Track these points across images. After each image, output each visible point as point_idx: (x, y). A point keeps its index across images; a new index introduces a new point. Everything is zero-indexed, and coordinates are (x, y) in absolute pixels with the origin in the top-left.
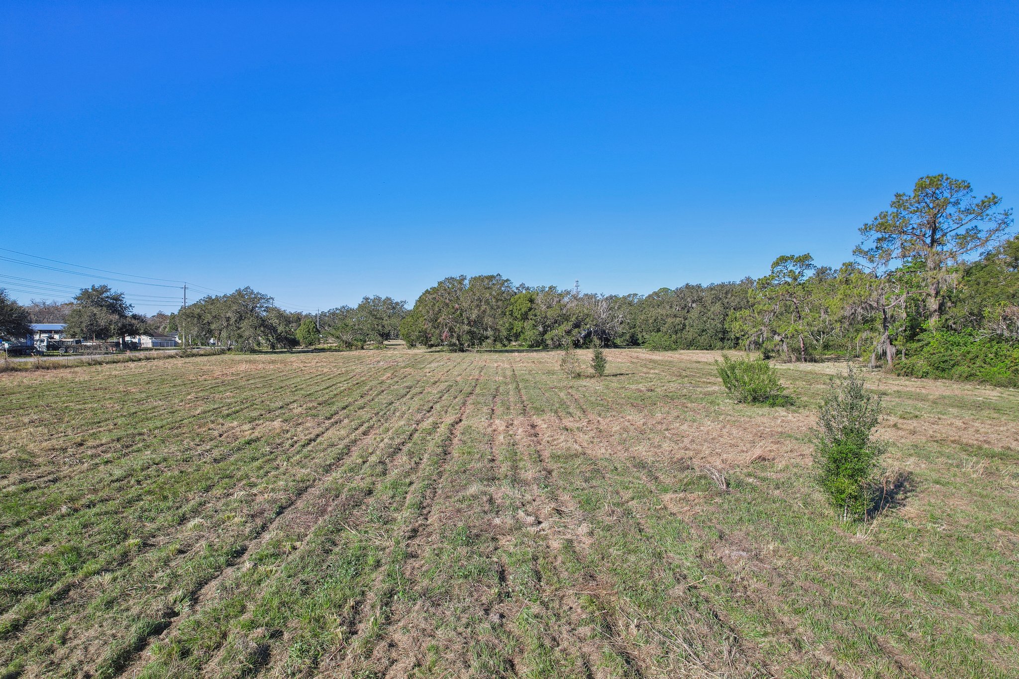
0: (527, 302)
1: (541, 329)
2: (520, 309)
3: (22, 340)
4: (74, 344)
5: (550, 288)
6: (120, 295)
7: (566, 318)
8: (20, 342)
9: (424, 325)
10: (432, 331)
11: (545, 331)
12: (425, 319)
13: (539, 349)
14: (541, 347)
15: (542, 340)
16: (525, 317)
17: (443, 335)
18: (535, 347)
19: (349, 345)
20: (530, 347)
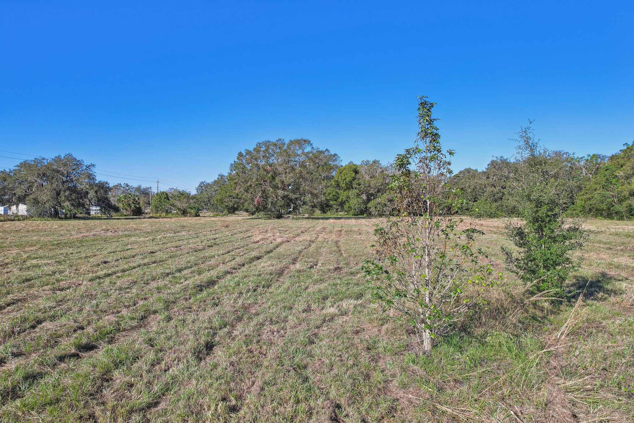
0: (352, 172)
1: (364, 197)
2: (345, 179)
5: (374, 162)
9: (235, 189)
10: (244, 196)
11: (369, 200)
12: (236, 183)
13: (363, 216)
14: (365, 215)
15: (366, 208)
16: (349, 187)
17: (256, 200)
18: (360, 215)
19: (184, 213)
20: (355, 215)
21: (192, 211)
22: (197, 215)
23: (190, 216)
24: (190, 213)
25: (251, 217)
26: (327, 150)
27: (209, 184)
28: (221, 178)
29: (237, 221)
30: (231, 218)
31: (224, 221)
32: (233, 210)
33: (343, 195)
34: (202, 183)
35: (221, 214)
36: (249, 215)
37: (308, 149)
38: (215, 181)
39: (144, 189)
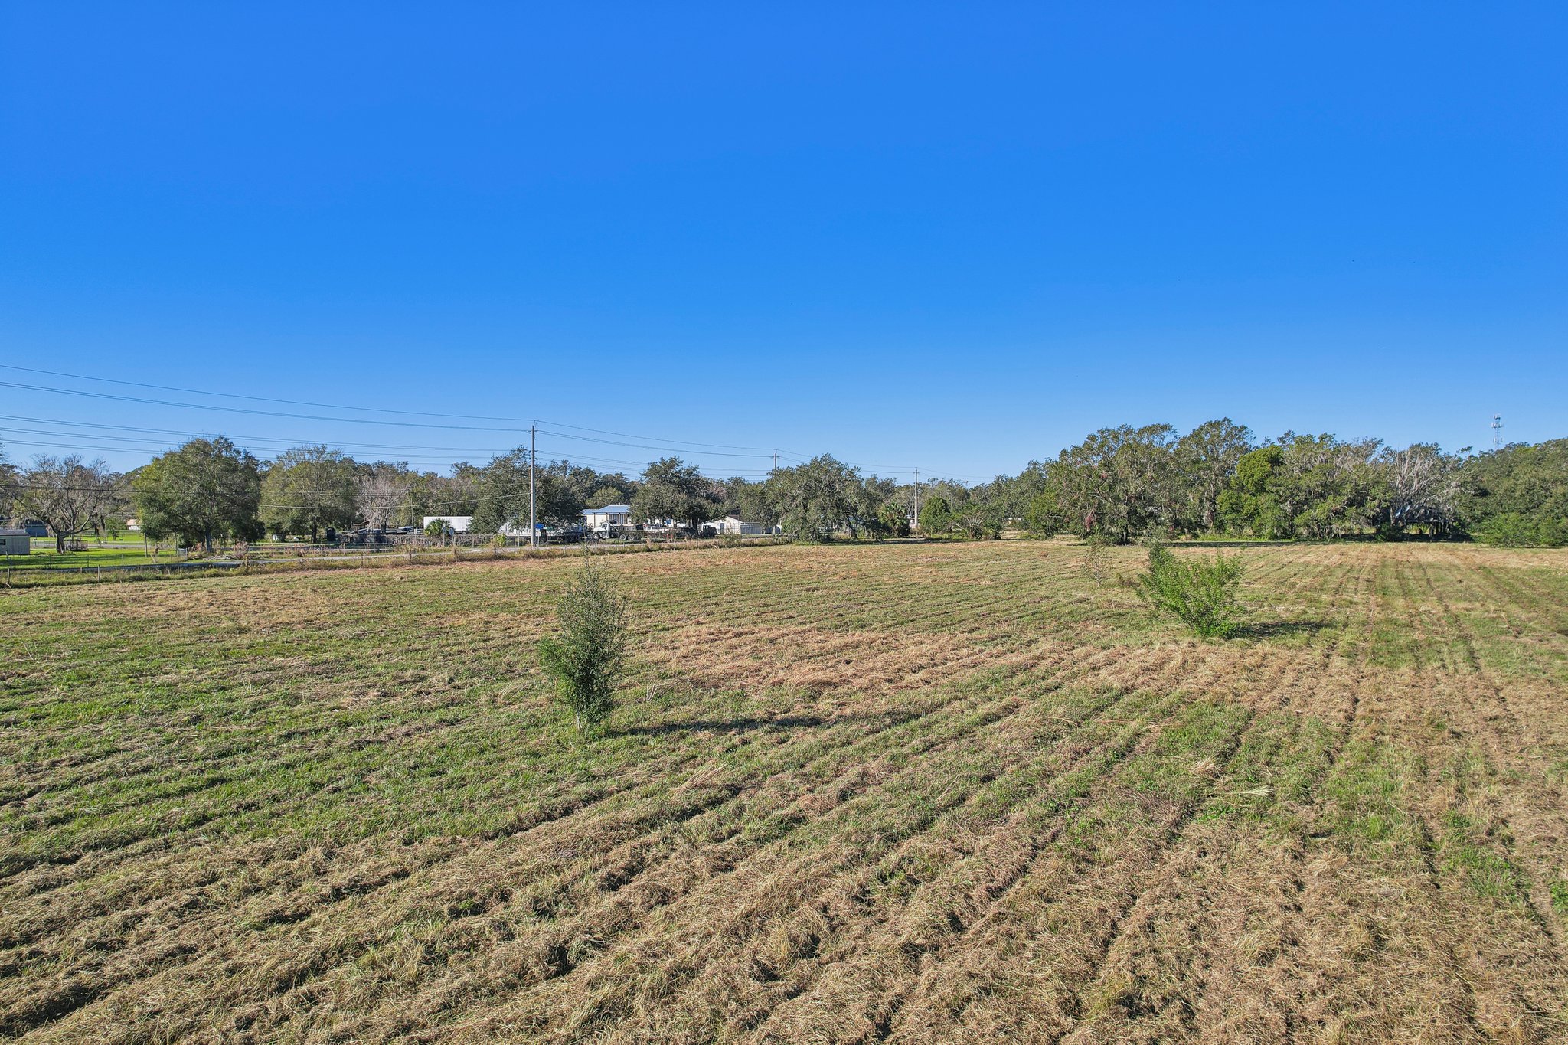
0: (1265, 463)
1: (1288, 507)
2: (1253, 476)
3: (575, 525)
4: (635, 529)
5: (1322, 438)
6: (695, 469)
7: (1328, 489)
8: (572, 528)
9: (1057, 503)
10: (1069, 513)
11: (1297, 511)
12: (1057, 495)
13: (1290, 541)
14: (1293, 539)
15: (1291, 526)
16: (1261, 489)
17: (1087, 518)
18: (1284, 538)
19: (977, 534)
20: (1274, 537)
21: (990, 531)
22: (997, 538)
23: (986, 539)
24: (987, 534)
25: (1082, 542)
26: (1226, 419)
27: (1012, 480)
28: (1034, 469)
29: (1059, 549)
30: (1049, 544)
31: (1041, 548)
32: (1050, 532)
33: (1249, 504)
34: (999, 478)
35: (1035, 536)
36: (1079, 540)
37: (1169, 438)
38: (1023, 475)
39: (883, 483)
